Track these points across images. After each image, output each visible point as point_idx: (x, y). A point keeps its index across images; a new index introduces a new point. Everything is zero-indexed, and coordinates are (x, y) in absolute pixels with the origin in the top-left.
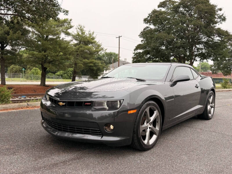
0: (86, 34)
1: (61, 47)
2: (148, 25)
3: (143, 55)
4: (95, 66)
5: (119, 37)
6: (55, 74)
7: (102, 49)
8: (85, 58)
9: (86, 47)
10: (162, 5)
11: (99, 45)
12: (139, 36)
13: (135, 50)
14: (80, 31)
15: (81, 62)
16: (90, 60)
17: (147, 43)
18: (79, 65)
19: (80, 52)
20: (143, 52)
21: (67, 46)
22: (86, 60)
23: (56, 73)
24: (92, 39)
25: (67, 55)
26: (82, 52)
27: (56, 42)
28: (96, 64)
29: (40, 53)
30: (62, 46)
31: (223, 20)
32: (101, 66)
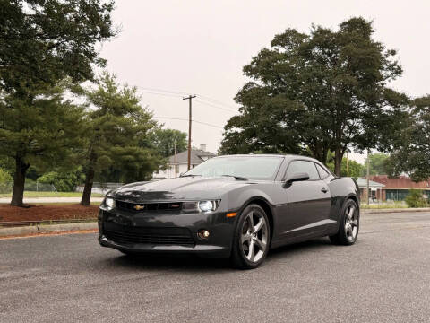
0: (118, 91)
1: (63, 121)
2: (252, 79)
3: (243, 138)
4: (139, 161)
5: (190, 98)
6: (35, 180)
7: (154, 124)
8: (115, 144)
9: (119, 119)
10: (279, 40)
11: (146, 115)
12: (235, 99)
13: (226, 128)
14: (105, 85)
15: (106, 152)
16: (128, 148)
17: (252, 115)
18: (103, 160)
19: (104, 130)
20: (242, 132)
21: (77, 118)
22: (118, 148)
23: (38, 177)
24: (130, 101)
25: (76, 136)
26: (109, 130)
27: (54, 108)
28: (140, 156)
29: (18, 133)
30: (66, 117)
31: (397, 73)
32: (151, 160)
